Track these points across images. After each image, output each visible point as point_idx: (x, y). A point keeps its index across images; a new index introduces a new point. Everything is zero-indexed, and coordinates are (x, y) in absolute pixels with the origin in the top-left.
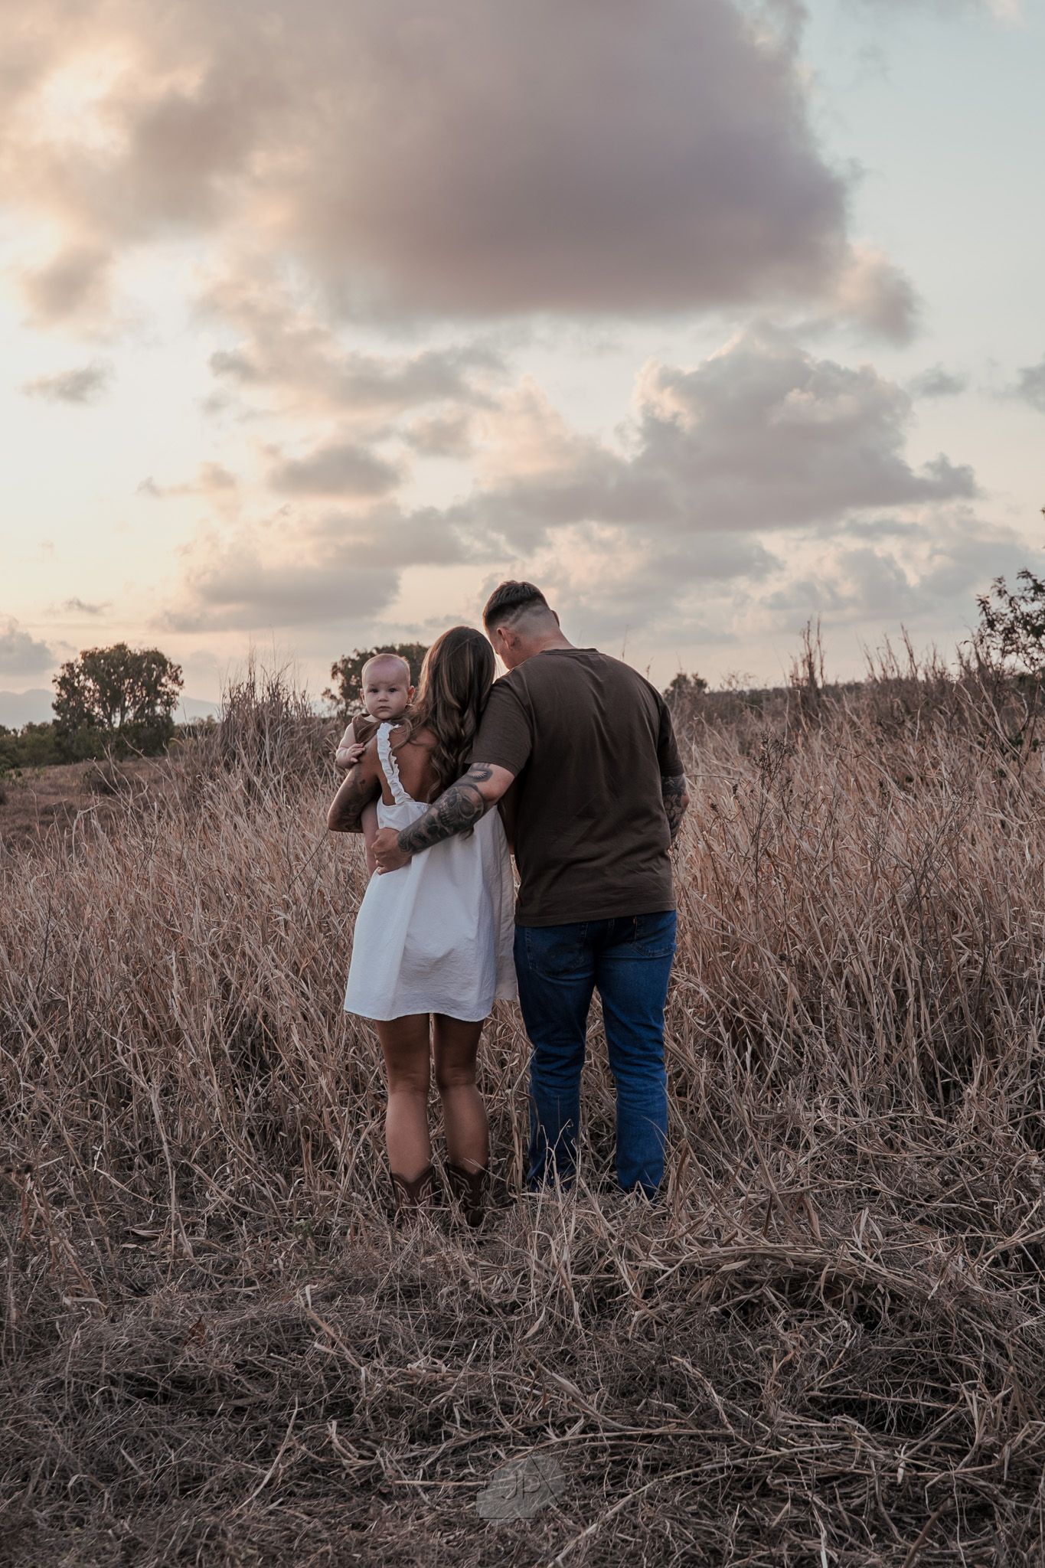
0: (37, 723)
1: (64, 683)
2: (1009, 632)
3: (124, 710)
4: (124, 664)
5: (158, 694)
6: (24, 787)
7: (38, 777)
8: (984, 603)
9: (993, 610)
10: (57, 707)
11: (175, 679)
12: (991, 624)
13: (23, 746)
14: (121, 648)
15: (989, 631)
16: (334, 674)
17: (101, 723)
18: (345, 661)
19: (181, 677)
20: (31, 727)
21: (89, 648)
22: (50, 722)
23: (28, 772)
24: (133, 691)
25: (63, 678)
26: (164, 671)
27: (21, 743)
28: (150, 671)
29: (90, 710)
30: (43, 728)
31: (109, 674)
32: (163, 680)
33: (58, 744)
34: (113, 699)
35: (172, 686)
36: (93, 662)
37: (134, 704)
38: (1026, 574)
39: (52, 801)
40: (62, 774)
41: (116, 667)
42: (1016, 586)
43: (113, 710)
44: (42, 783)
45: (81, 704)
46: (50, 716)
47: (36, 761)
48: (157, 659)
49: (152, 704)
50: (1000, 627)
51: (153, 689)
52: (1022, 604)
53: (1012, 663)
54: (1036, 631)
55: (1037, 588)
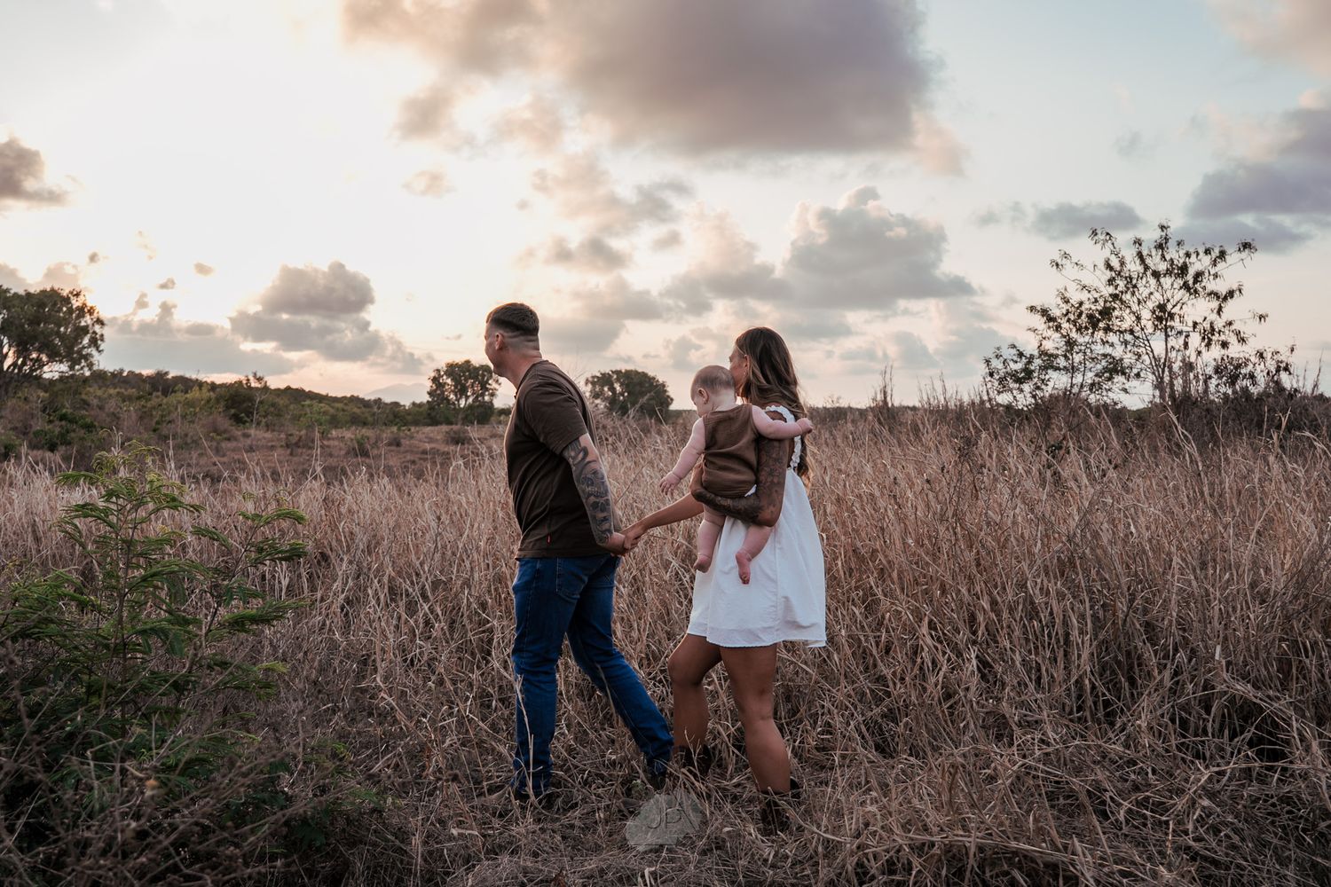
0: (418, 402)
1: (435, 380)
2: (1001, 380)
3: (467, 397)
4: (469, 371)
5: (487, 389)
6: (412, 438)
7: (418, 432)
8: (988, 362)
9: (993, 366)
10: (429, 393)
12: (991, 375)
13: (409, 414)
14: (468, 362)
15: (989, 378)
16: (586, 384)
17: (454, 404)
18: (593, 377)
20: (414, 404)
21: (450, 361)
22: (425, 401)
23: (413, 429)
24: (473, 387)
25: (434, 378)
27: (408, 412)
28: (483, 376)
29: (448, 396)
30: (421, 405)
31: (460, 377)
33: (429, 414)
34: (461, 391)
35: (494, 385)
36: (452, 370)
37: (473, 394)
38: (1014, 346)
39: (428, 446)
40: (432, 432)
41: (464, 372)
42: (1009, 353)
43: (461, 398)
44: (420, 436)
45: (443, 392)
46: (426, 398)
47: (416, 423)
49: (483, 395)
50: (996, 377)
51: (484, 386)
52: (1012, 364)
53: (1004, 399)
54: (1020, 381)
55: (1021, 355)
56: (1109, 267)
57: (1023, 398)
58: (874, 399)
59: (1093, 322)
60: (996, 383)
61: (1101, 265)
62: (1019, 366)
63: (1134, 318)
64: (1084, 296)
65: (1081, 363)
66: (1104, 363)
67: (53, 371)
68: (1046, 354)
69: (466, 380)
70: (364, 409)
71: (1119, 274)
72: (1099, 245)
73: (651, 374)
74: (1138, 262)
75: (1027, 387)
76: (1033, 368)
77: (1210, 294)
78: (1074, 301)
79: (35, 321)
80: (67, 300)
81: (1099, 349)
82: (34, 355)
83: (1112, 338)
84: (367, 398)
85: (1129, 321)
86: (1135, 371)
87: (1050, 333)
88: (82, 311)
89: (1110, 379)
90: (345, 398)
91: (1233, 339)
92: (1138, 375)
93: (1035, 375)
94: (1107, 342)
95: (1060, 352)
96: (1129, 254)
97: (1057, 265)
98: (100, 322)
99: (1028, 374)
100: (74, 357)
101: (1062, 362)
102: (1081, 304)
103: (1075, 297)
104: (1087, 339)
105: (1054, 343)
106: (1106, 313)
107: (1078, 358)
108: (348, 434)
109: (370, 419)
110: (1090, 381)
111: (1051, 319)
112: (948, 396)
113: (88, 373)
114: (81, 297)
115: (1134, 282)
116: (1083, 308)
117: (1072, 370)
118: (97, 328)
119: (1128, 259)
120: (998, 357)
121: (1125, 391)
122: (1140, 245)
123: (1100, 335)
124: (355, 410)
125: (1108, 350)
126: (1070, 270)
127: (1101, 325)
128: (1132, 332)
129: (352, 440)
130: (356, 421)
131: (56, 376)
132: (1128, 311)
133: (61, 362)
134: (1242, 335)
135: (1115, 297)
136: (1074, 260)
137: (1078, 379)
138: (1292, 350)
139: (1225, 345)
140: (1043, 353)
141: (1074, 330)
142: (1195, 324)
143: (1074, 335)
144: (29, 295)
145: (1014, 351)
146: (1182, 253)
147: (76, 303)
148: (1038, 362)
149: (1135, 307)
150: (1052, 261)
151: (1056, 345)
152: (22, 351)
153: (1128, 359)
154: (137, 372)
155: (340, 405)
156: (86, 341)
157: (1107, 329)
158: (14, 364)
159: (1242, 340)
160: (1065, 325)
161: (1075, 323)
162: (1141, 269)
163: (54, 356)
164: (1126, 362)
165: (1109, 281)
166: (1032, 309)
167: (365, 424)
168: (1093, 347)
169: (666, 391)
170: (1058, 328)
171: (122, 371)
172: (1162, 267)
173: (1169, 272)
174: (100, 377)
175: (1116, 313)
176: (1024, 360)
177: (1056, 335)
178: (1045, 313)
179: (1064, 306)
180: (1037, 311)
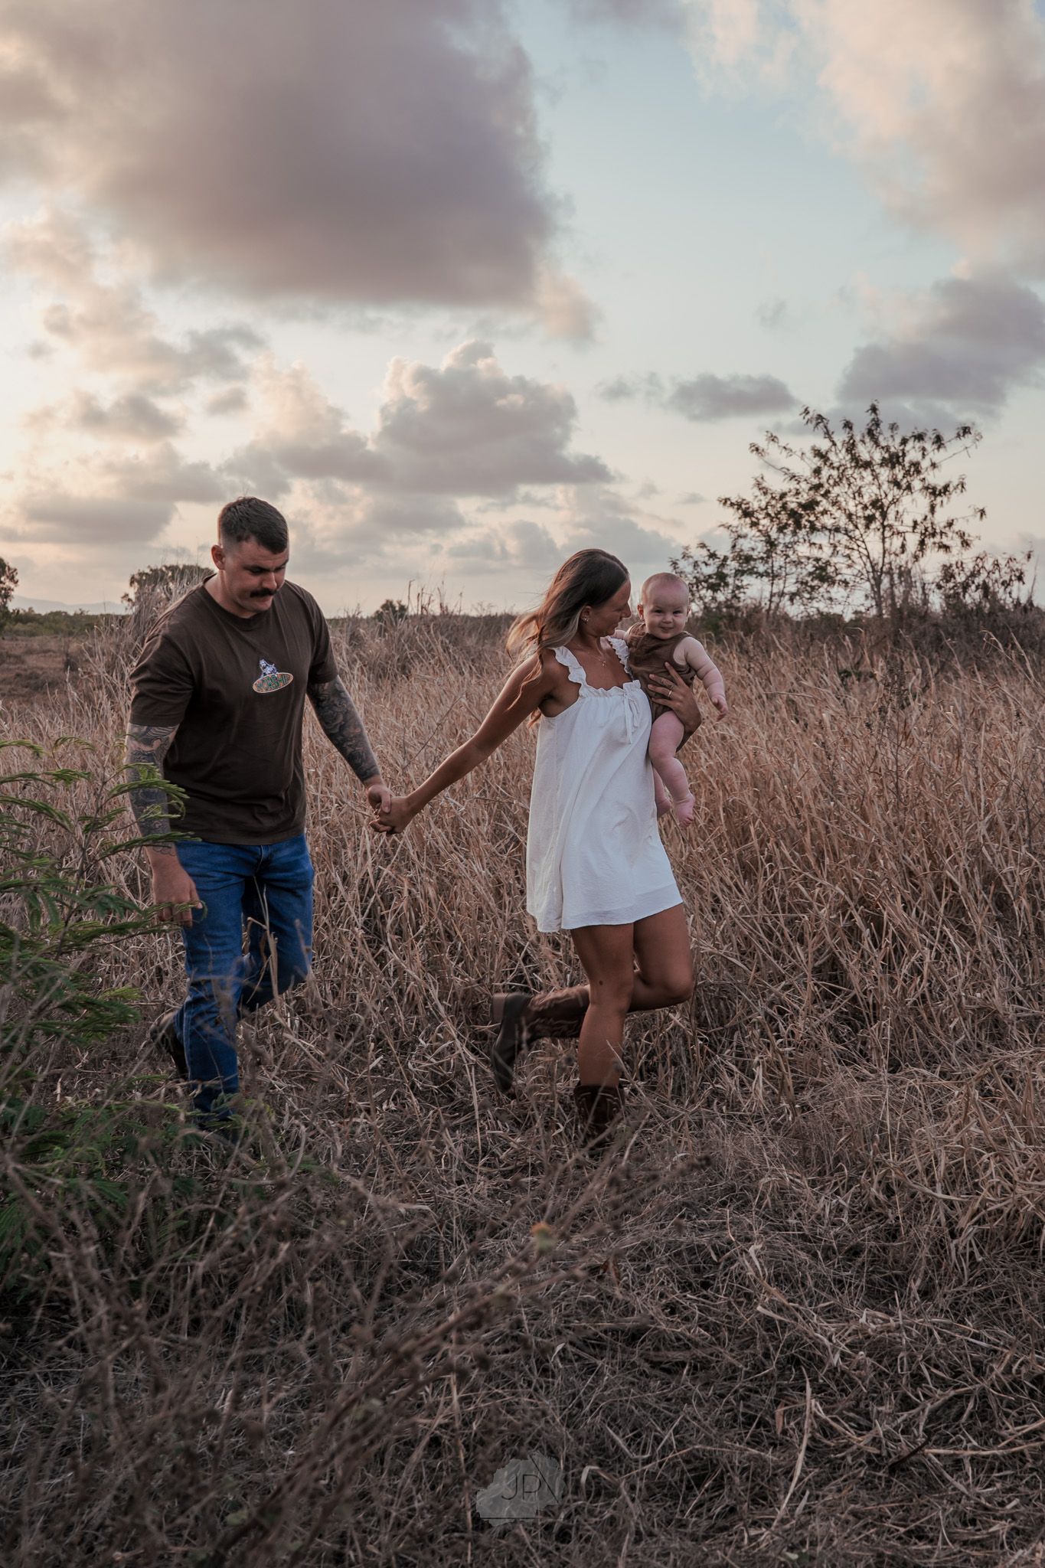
11: (14, 579)
26: (4, 572)
32: (2, 579)
35: (9, 584)
38: (703, 546)
42: (701, 555)
52: (703, 567)
54: (712, 587)
55: (713, 556)
56: (817, 452)
59: (798, 519)
61: (808, 451)
62: (710, 570)
63: (845, 515)
64: (786, 486)
65: (781, 567)
66: (808, 567)
68: (741, 555)
71: (827, 462)
72: (811, 426)
75: (720, 596)
76: (726, 572)
77: (927, 488)
78: (776, 491)
81: (803, 550)
83: (820, 538)
85: (838, 518)
87: (746, 530)
91: (954, 542)
93: (730, 580)
94: (814, 543)
95: (758, 554)
97: (757, 449)
99: (721, 579)
101: (761, 566)
102: (784, 495)
103: (778, 484)
104: (788, 538)
105: (753, 544)
106: (810, 506)
107: (778, 561)
110: (790, 589)
111: (747, 514)
116: (787, 501)
117: (773, 576)
120: (686, 557)
122: (851, 428)
123: (802, 533)
125: (816, 553)
126: (773, 455)
127: (804, 522)
128: (844, 531)
134: (966, 537)
135: (817, 489)
136: (782, 444)
137: (778, 586)
138: (1029, 557)
139: (946, 548)
140: (738, 555)
141: (773, 527)
142: (915, 523)
143: (774, 534)
145: (704, 552)
146: (898, 440)
148: (733, 565)
150: (752, 445)
153: (839, 561)
157: (813, 528)
159: (966, 544)
160: (765, 522)
161: (775, 519)
164: (832, 566)
165: (814, 469)
166: (726, 501)
168: (796, 549)
170: (754, 525)
172: (878, 456)
173: (884, 462)
175: (821, 508)
176: (718, 562)
177: (754, 532)
178: (738, 505)
179: (762, 497)
180: (732, 504)
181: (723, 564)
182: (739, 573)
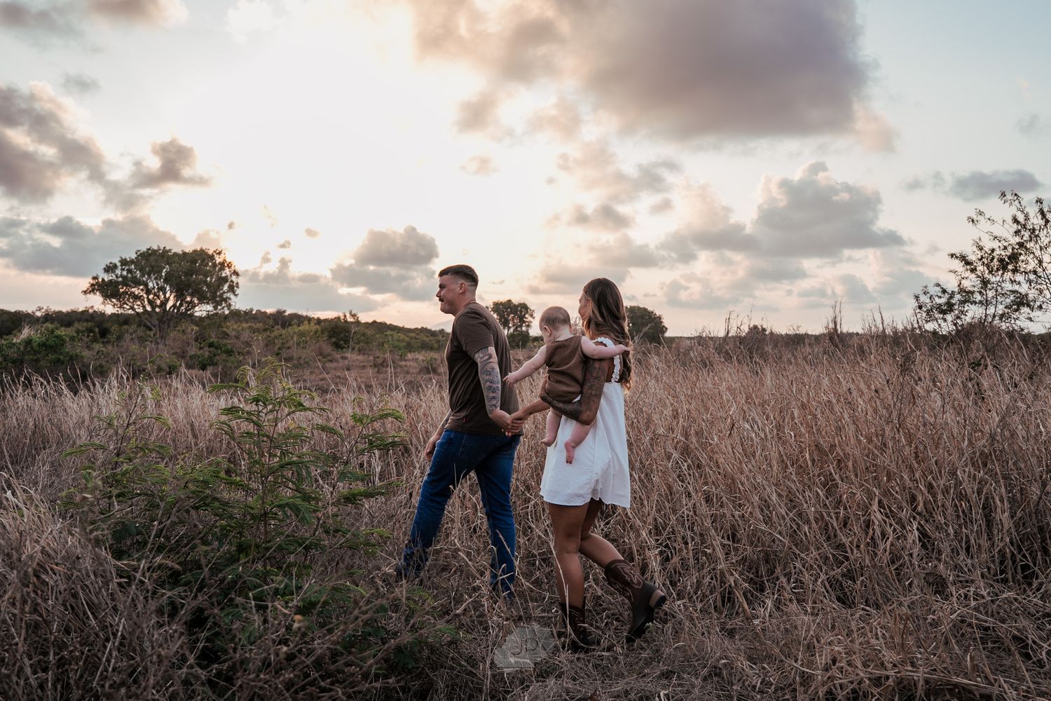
2: (928, 312)
3: (509, 328)
4: (510, 308)
5: (524, 322)
8: (917, 297)
9: (921, 300)
11: (532, 316)
12: (920, 307)
14: (509, 301)
15: (919, 310)
19: (534, 315)
21: (496, 300)
24: (513, 320)
26: (527, 312)
28: (521, 311)
31: (503, 312)
32: (526, 316)
34: (505, 323)
35: (530, 319)
36: (498, 307)
37: (513, 326)
38: (938, 285)
41: (507, 309)
42: (934, 291)
48: (524, 307)
49: (521, 326)
50: (924, 309)
51: (522, 319)
52: (936, 299)
53: (930, 327)
54: (944, 312)
55: (944, 291)
56: (1016, 221)
57: (946, 326)
58: (827, 327)
59: (1003, 266)
60: (924, 315)
61: (1009, 220)
62: (943, 301)
63: (1036, 262)
64: (995, 244)
65: (993, 298)
66: (1012, 298)
67: (202, 310)
68: (965, 291)
69: (508, 315)
70: (431, 338)
71: (1024, 226)
72: (1007, 204)
73: (650, 309)
74: (1040, 217)
75: (949, 317)
76: (954, 302)
78: (987, 248)
79: (189, 273)
80: (212, 257)
81: (1008, 286)
82: (189, 299)
83: (1019, 277)
84: (433, 329)
85: (1032, 264)
86: (1038, 304)
87: (968, 274)
88: (223, 265)
89: (1017, 310)
90: (417, 329)
92: (1040, 307)
93: (956, 307)
94: (1015, 281)
95: (976, 289)
96: (1033, 211)
97: (973, 221)
98: (236, 273)
99: (950, 307)
100: (218, 300)
101: (978, 297)
102: (993, 250)
103: (988, 244)
104: (998, 278)
105: (971, 282)
106: (1014, 257)
107: (990, 294)
108: (420, 356)
109: (436, 345)
110: (1001, 312)
111: (968, 263)
112: (885, 324)
113: (227, 312)
114: (222, 255)
115: (1037, 232)
116: (995, 254)
117: (986, 303)
118: (234, 278)
119: (1031, 215)
120: (925, 293)
121: (1030, 319)
122: (1041, 203)
123: (1008, 275)
124: (425, 338)
125: (1016, 287)
126: (984, 225)
127: (1010, 267)
128: (1035, 272)
129: (423, 361)
130: (425, 347)
131: (204, 314)
132: (1032, 256)
133: (208, 303)
135: (1021, 245)
136: (987, 216)
137: (991, 310)
140: (962, 290)
141: (987, 272)
143: (987, 275)
144: (185, 254)
145: (939, 289)
147: (218, 260)
148: (958, 297)
149: (1038, 253)
150: (969, 218)
151: (973, 284)
152: (180, 296)
153: (1032, 294)
154: (263, 310)
155: (413, 335)
156: (226, 287)
157: (1015, 271)
158: (174, 306)
160: (980, 268)
161: (988, 266)
162: (1043, 222)
163: (203, 299)
164: (1031, 297)
165: (1016, 232)
166: (952, 255)
167: (432, 349)
168: (1003, 285)
169: (661, 322)
170: (973, 270)
171: (252, 310)
174: (236, 314)
175: (1022, 258)
176: (947, 296)
177: (973, 276)
178: (963, 258)
179: (979, 252)
180: (957, 257)
181: (951, 297)
182: (963, 302)
